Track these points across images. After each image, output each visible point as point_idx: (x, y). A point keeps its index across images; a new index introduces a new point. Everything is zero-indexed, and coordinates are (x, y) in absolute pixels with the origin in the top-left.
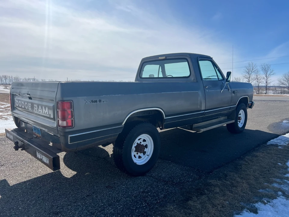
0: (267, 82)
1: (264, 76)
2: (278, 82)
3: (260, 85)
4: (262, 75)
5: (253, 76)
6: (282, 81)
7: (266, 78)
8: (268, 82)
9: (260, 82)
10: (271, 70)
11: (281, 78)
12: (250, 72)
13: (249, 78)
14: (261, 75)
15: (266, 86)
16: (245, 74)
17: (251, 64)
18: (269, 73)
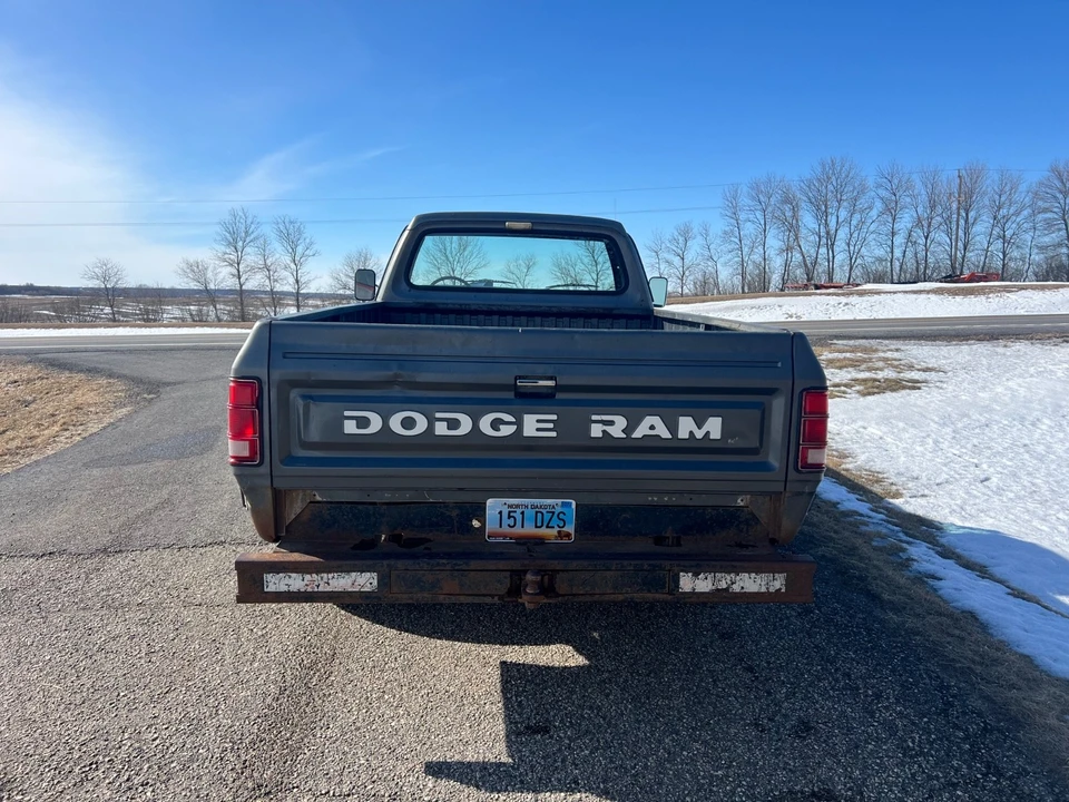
0: (297, 281)
1: (287, 259)
2: (330, 281)
3: (278, 288)
4: (280, 255)
5: (251, 257)
6: (344, 279)
7: (293, 266)
8: (302, 280)
9: (276, 281)
10: (308, 240)
11: (339, 267)
12: (240, 244)
13: (238, 264)
14: (278, 256)
15: (298, 293)
16: (223, 248)
17: (241, 214)
18: (300, 250)
